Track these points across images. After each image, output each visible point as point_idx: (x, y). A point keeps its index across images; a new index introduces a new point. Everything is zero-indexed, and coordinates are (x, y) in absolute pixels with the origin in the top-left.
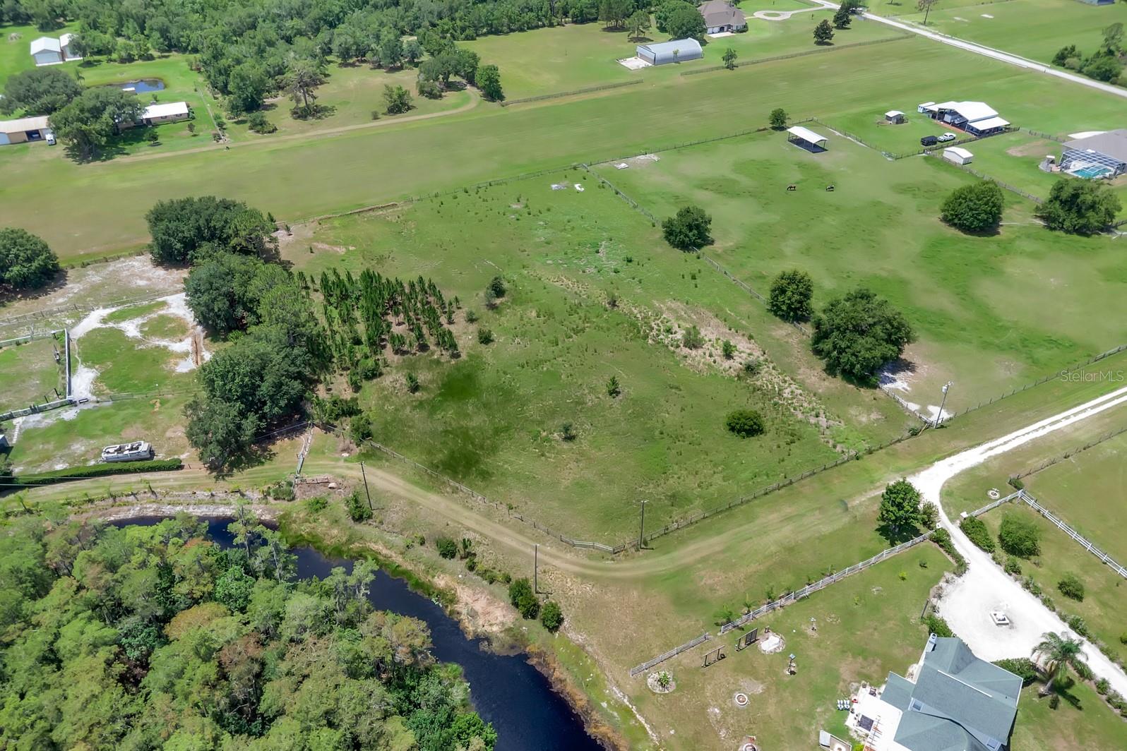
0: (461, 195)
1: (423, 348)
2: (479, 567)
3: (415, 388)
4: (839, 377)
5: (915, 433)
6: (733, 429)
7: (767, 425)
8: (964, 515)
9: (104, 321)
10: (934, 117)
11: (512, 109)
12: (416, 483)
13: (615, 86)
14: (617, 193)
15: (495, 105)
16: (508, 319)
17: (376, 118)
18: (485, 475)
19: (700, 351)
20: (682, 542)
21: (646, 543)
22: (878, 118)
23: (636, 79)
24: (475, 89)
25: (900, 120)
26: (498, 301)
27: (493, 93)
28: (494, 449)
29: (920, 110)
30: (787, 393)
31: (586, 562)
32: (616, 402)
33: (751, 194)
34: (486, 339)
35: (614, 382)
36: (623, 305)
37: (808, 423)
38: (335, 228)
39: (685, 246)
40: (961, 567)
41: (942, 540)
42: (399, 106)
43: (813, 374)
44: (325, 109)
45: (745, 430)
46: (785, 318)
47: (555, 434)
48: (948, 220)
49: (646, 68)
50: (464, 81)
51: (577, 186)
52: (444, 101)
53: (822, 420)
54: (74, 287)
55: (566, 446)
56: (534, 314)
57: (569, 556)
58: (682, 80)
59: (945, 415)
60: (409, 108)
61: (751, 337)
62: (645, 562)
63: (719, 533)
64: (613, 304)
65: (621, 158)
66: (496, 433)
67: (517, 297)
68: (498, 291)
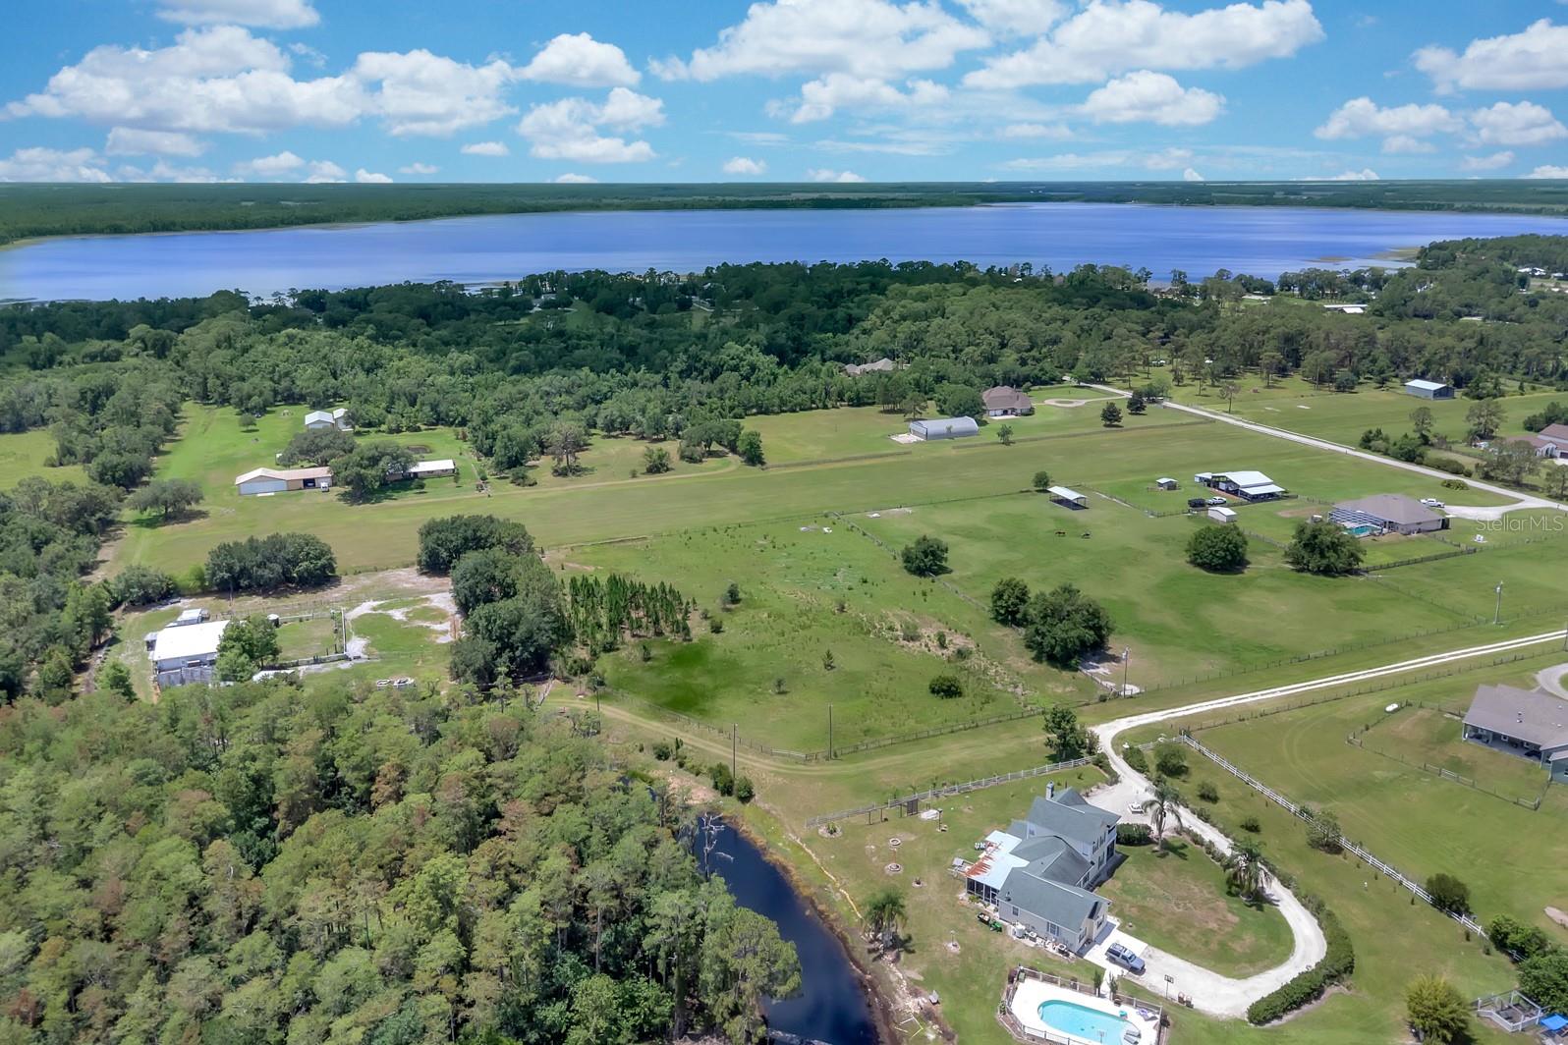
0: (710, 534)
1: (659, 634)
2: (688, 765)
3: (647, 659)
4: (1045, 663)
5: (1103, 699)
6: (933, 691)
7: (966, 691)
8: (1126, 746)
9: (374, 609)
10: (1209, 485)
11: (772, 472)
12: (641, 716)
13: (881, 456)
14: (864, 534)
15: (756, 470)
16: (742, 617)
17: (634, 476)
18: (703, 712)
19: (918, 643)
20: (868, 757)
21: (836, 756)
22: (1150, 485)
23: (906, 451)
24: (737, 457)
25: (1171, 487)
26: (733, 606)
27: (754, 457)
28: (713, 697)
29: (1197, 480)
30: (992, 672)
31: (782, 765)
32: (830, 674)
33: (999, 539)
34: (717, 629)
35: (829, 656)
36: (852, 610)
37: (1006, 691)
38: (586, 553)
39: (921, 572)
40: (1114, 779)
41: (1102, 762)
42: (657, 467)
43: (1023, 662)
44: (585, 469)
45: (943, 691)
46: (1004, 622)
47: (772, 691)
48: (1193, 562)
49: (918, 442)
50: (727, 450)
51: (826, 530)
52: (703, 465)
53: (1019, 690)
54: (347, 587)
55: (779, 698)
56: (766, 615)
57: (767, 761)
58: (954, 452)
59: (1136, 690)
60: (668, 470)
61: (968, 635)
62: (834, 767)
63: (902, 754)
64: (842, 609)
65: (875, 510)
66: (716, 688)
67: (752, 604)
68: (734, 597)
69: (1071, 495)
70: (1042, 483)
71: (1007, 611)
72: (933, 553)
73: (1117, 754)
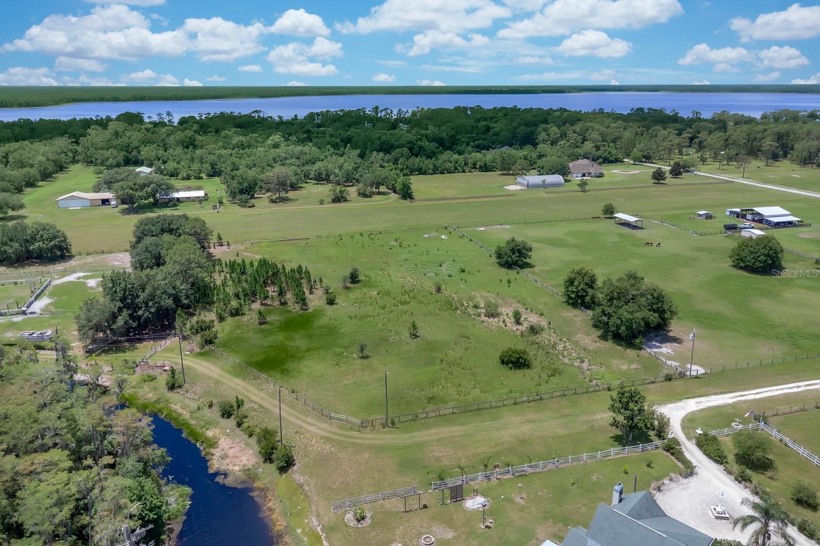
0: (357, 237)
1: (284, 304)
2: (245, 425)
3: (261, 324)
4: (610, 341)
5: (669, 378)
6: (503, 362)
7: (535, 363)
8: (699, 431)
9: (79, 278)
10: (738, 217)
11: (416, 203)
12: (229, 372)
13: (494, 196)
14: (471, 240)
15: (407, 203)
16: (357, 293)
17: (322, 202)
19: (497, 320)
20: (427, 427)
21: (393, 423)
22: (692, 216)
23: (513, 194)
24: (396, 195)
25: (709, 217)
26: (352, 285)
27: (407, 194)
28: (301, 359)
29: (728, 213)
30: (560, 347)
31: (337, 431)
32: (413, 343)
33: (574, 246)
34: (331, 302)
35: (414, 327)
36: (447, 291)
37: (573, 365)
38: (262, 246)
39: (509, 265)
40: (689, 471)
41: (673, 448)
42: (338, 199)
43: (590, 339)
44: (292, 200)
45: (512, 362)
46: (574, 305)
47: (355, 355)
48: (736, 266)
49: (521, 190)
50: (391, 192)
51: (443, 237)
52: (372, 199)
53: (585, 365)
54: (73, 263)
55: (359, 361)
56: (376, 293)
57: (323, 425)
58: (546, 195)
59: (701, 371)
60: (346, 200)
61: (542, 314)
62: (387, 436)
63: (461, 425)
64: (439, 290)
65: (482, 226)
66: (308, 350)
67: (369, 284)
68: (354, 278)
69: (631, 219)
70: (609, 211)
71: (577, 296)
72: (519, 251)
73: (689, 438)
